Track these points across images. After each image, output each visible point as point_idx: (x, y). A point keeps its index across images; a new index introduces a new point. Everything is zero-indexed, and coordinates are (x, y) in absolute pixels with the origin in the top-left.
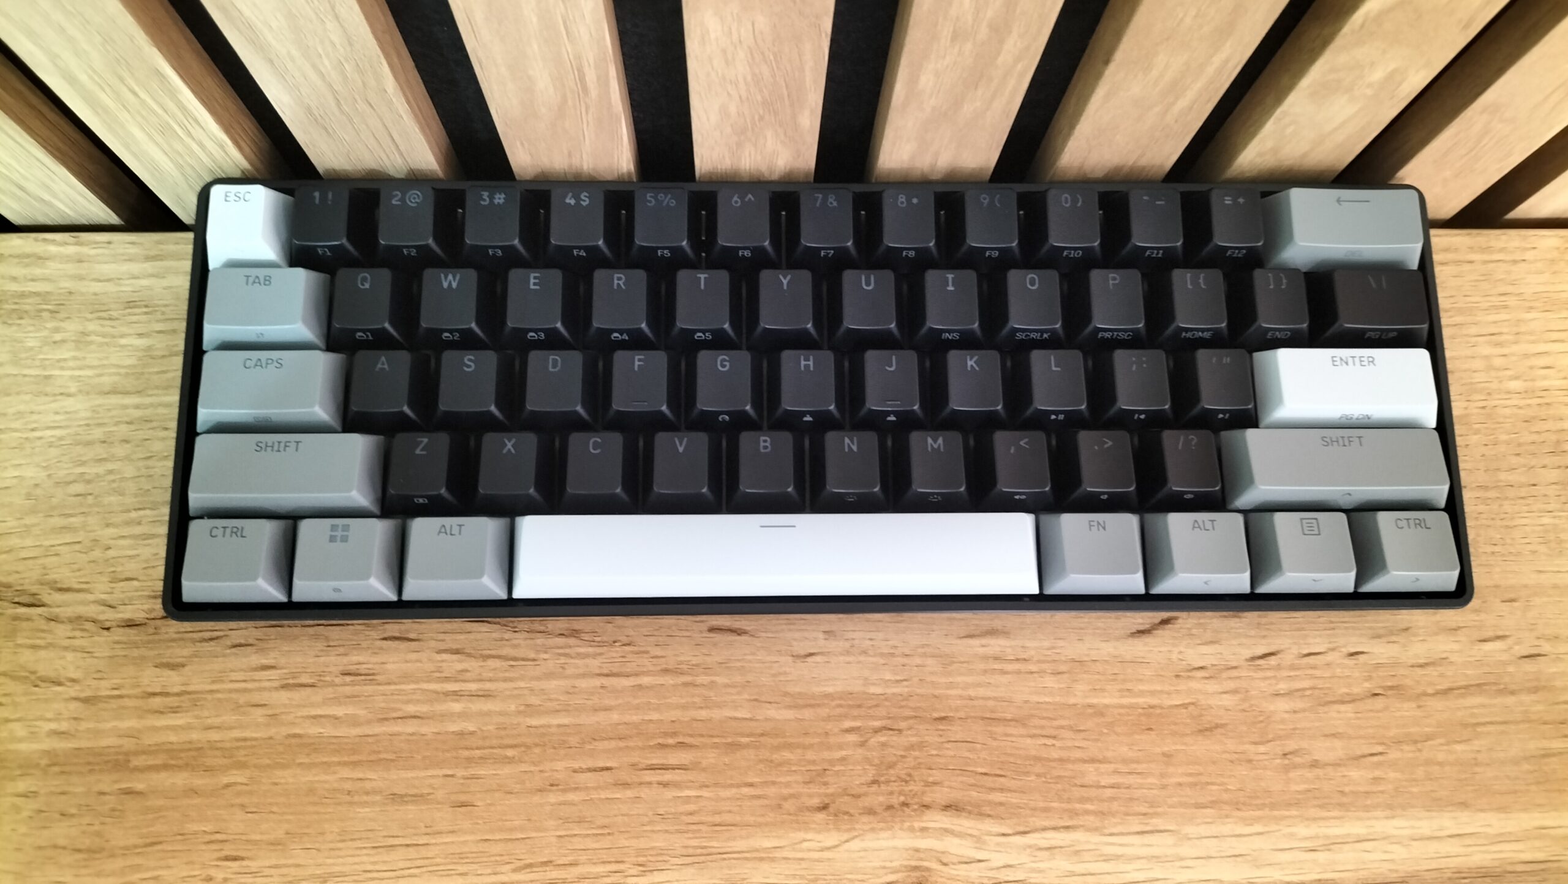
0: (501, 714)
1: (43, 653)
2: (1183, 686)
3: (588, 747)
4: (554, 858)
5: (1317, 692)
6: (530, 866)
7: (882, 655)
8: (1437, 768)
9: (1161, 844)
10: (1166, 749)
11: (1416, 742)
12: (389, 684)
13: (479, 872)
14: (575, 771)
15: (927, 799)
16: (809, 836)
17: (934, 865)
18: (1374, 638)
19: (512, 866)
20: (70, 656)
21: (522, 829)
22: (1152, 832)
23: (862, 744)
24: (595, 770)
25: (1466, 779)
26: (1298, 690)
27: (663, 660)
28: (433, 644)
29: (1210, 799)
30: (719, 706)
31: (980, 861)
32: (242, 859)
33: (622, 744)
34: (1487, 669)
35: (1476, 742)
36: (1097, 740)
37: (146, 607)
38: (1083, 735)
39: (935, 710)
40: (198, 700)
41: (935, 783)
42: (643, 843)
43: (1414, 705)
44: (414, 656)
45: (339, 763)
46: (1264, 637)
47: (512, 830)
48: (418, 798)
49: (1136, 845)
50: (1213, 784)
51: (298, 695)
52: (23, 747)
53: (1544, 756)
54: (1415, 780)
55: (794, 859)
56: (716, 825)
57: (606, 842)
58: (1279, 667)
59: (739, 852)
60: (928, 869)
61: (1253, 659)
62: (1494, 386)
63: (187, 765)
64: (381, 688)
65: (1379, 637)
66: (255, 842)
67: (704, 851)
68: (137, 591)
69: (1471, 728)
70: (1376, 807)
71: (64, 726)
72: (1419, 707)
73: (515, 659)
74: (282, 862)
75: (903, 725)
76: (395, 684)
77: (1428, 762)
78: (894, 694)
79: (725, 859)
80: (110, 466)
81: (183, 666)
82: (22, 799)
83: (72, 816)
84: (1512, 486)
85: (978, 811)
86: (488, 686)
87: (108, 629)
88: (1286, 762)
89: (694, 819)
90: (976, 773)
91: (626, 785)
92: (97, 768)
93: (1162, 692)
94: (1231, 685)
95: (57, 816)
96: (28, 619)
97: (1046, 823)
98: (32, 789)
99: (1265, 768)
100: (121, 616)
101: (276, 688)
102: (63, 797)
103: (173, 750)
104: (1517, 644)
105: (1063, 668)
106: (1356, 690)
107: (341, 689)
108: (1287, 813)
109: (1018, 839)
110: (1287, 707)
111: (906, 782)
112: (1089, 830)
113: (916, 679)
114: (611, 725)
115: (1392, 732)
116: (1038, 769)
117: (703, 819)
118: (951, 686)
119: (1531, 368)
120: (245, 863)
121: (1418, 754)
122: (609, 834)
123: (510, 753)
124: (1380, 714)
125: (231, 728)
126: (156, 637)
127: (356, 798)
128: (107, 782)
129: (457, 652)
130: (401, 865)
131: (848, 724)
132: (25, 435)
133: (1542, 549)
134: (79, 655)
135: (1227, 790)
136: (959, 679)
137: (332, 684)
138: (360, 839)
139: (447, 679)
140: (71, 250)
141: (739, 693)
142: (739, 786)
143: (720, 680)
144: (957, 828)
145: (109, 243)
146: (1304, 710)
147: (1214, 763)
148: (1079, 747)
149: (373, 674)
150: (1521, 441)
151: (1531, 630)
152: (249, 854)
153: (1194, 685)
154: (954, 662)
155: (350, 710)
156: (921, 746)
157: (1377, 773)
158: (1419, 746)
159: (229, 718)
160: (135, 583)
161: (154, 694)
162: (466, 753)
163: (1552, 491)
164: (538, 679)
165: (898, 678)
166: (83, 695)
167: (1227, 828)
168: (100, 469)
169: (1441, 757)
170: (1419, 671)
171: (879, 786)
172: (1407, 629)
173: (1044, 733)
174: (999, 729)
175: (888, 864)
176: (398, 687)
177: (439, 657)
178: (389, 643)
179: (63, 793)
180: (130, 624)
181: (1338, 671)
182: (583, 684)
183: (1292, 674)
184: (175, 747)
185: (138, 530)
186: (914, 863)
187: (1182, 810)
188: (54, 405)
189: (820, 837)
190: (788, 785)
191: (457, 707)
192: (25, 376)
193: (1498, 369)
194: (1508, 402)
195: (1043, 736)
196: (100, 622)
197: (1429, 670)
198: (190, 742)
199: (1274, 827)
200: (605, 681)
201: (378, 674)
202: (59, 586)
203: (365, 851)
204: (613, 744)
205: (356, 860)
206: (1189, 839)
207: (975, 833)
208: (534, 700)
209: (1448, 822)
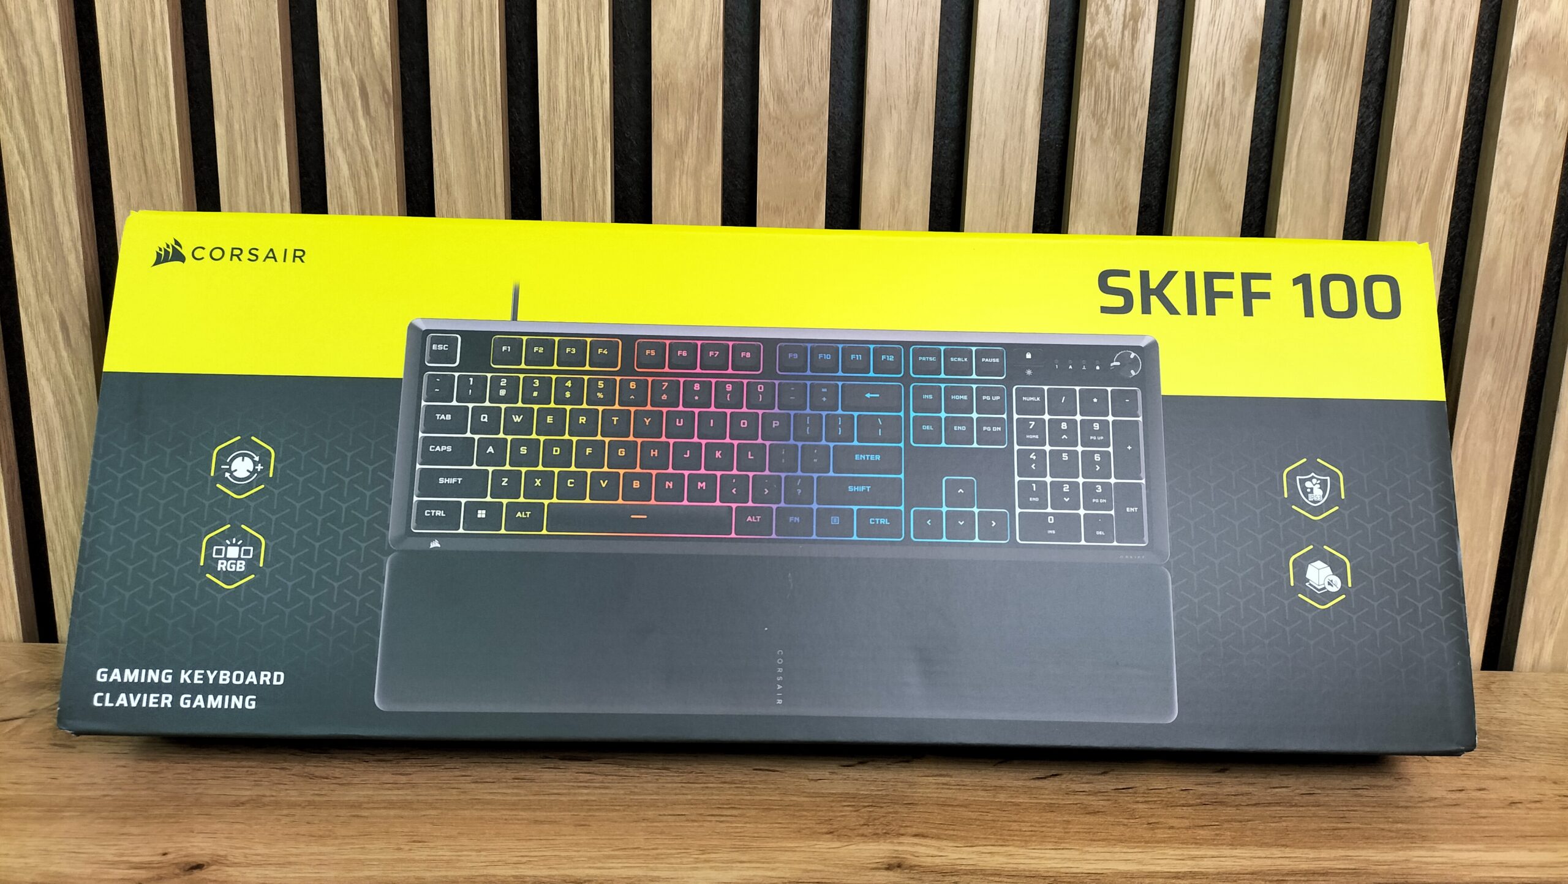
0: (613, 795)
2: (1071, 798)
3: (670, 807)
4: (642, 847)
6: (625, 849)
8: (1259, 832)
9: (1070, 854)
10: (1065, 819)
12: (543, 783)
14: (660, 815)
16: (821, 844)
21: (621, 836)
22: (1062, 849)
24: (674, 815)
25: (1282, 837)
26: (1151, 802)
29: (1101, 838)
31: (941, 856)
32: (425, 842)
33: (693, 807)
40: (416, 786)
41: (907, 827)
42: (704, 843)
45: (503, 809)
47: (614, 836)
48: (553, 823)
49: (1052, 854)
50: (1101, 833)
51: (482, 786)
53: (1334, 830)
54: (1246, 836)
56: (755, 838)
58: (1134, 793)
91: (693, 821)
94: (1105, 798)
95: (304, 824)
97: (988, 843)
98: (292, 814)
99: (1136, 829)
101: (469, 784)
103: (392, 803)
105: (989, 789)
106: (1190, 803)
107: (511, 784)
109: (968, 850)
116: (978, 823)
127: (510, 822)
131: (846, 804)
135: (1111, 836)
137: (507, 783)
138: (509, 837)
139: (580, 782)
142: (771, 824)
143: (760, 787)
144: (923, 844)
147: (1100, 825)
149: (534, 780)
152: (431, 841)
156: (896, 813)
157: (1217, 833)
159: (435, 793)
161: (388, 784)
162: (589, 808)
164: (640, 783)
165: (879, 789)
166: (340, 783)
167: (1116, 850)
169: (1261, 828)
171: (868, 827)
175: (877, 856)
176: (548, 784)
179: (312, 816)
182: (671, 786)
183: (1144, 796)
184: (394, 802)
186: (894, 856)
187: (1081, 842)
190: (805, 825)
191: (585, 792)
198: (406, 800)
199: (1150, 851)
200: (684, 785)
201: (537, 780)
203: (512, 841)
206: (1090, 853)
207: (936, 846)
208: (636, 790)
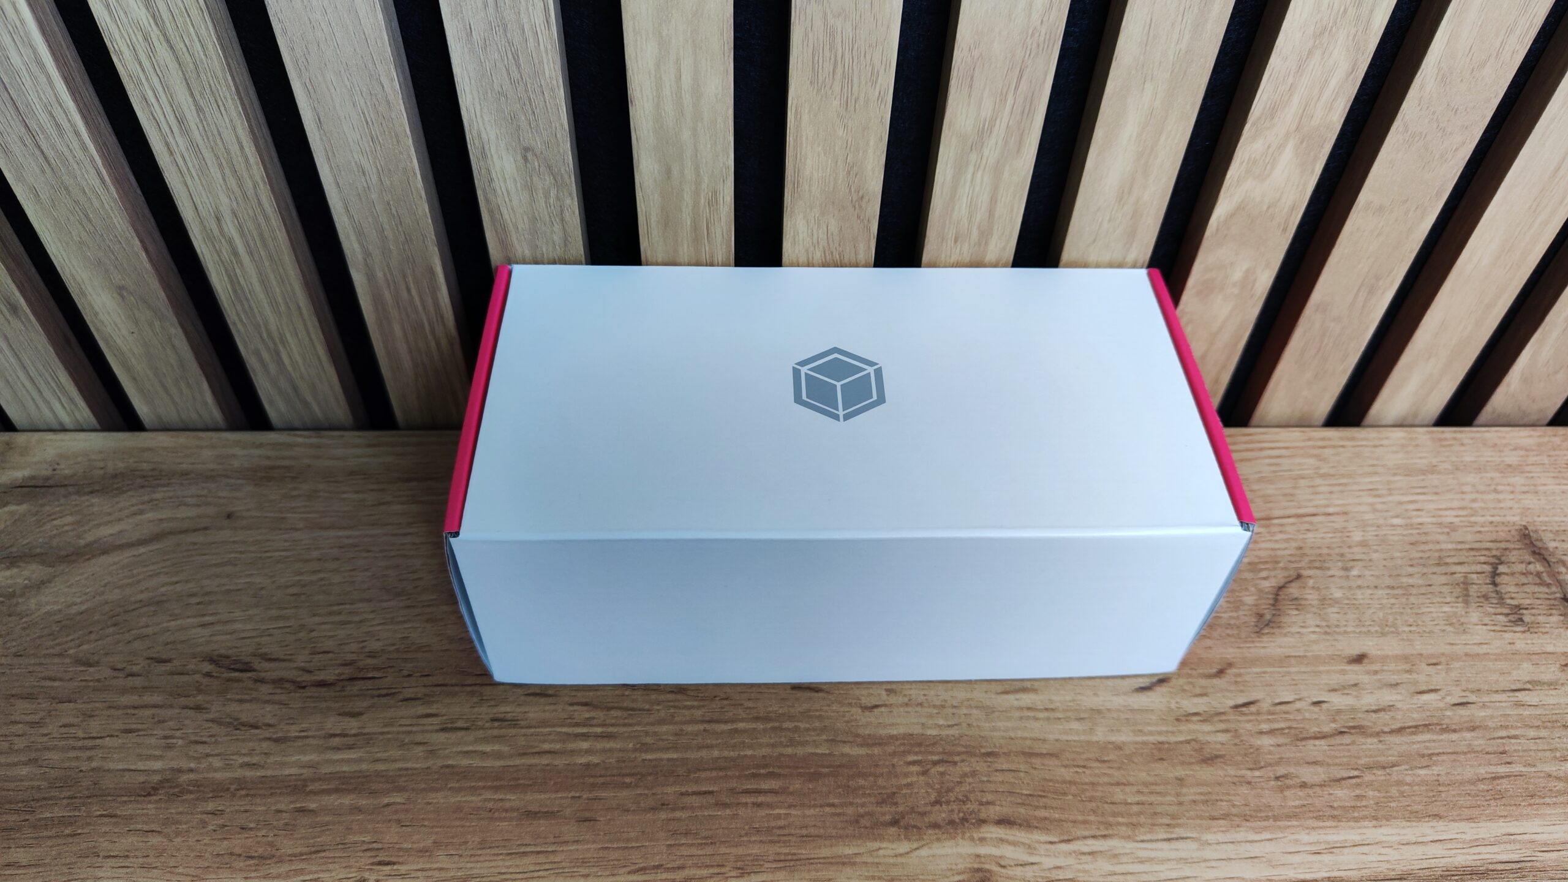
0: (620, 750)
1: (247, 706)
2: (1183, 727)
3: (693, 775)
4: (664, 863)
5: (1293, 731)
7: (935, 706)
8: (1406, 787)
9: (1186, 849)
10: (1177, 774)
11: (1384, 768)
12: (530, 727)
13: (599, 874)
14: (682, 794)
15: (983, 815)
16: (884, 845)
17: (995, 868)
18: (1329, 691)
19: (628, 869)
20: (269, 708)
21: (637, 840)
22: (1177, 839)
23: (925, 773)
24: (700, 793)
25: (1434, 796)
26: (1277, 729)
27: (755, 710)
28: (567, 699)
29: (1221, 812)
30: (804, 744)
31: (1032, 864)
32: (394, 863)
33: (721, 774)
34: (1428, 714)
35: (1434, 768)
36: (1119, 769)
37: (337, 672)
38: (1107, 764)
39: (981, 747)
40: (371, 739)
41: (988, 803)
42: (740, 851)
43: (1375, 740)
44: (552, 707)
45: (484, 787)
46: (1242, 691)
47: (628, 840)
48: (549, 815)
49: (1165, 850)
50: (1221, 800)
51: (453, 736)
52: (218, 776)
53: (1494, 778)
54: (1391, 797)
55: (873, 863)
56: (803, 836)
57: (709, 850)
58: (1259, 713)
59: (824, 858)
60: (988, 871)
61: (1236, 707)
62: (1381, 521)
63: (355, 789)
64: (524, 731)
65: (1334, 690)
66: (407, 850)
67: (795, 857)
68: (331, 660)
69: (1429, 758)
70: (1364, 818)
71: (255, 760)
72: (1380, 741)
73: (633, 709)
74: (428, 866)
75: (957, 758)
76: (535, 727)
77: (1399, 783)
78: (948, 735)
79: (812, 863)
80: (321, 575)
81: (360, 714)
82: (210, 816)
83: (251, 829)
84: (1413, 586)
85: (1026, 825)
86: (610, 729)
87: (304, 687)
88: (1279, 783)
89: (786, 831)
90: (1022, 794)
91: (725, 805)
92: (278, 791)
93: (1167, 732)
94: (1223, 726)
95: (238, 829)
96: (239, 680)
97: (1086, 833)
98: (220, 808)
99: (1262, 788)
100: (315, 678)
101: (437, 731)
102: (248, 814)
103: (344, 778)
104: (1447, 695)
105: (1082, 715)
106: (1327, 729)
107: (490, 732)
108: (1289, 823)
109: (1064, 847)
110: (1272, 743)
111: (964, 802)
112: (1123, 837)
113: (964, 725)
114: (712, 759)
115: (1362, 761)
116: (1074, 790)
117: (793, 831)
118: (994, 729)
119: (1406, 510)
120: (395, 867)
121: (1388, 777)
122: (712, 843)
123: (628, 780)
124: (1349, 747)
125: (395, 761)
126: (343, 694)
127: (496, 815)
128: (284, 803)
129: (586, 704)
130: (532, 868)
131: (911, 758)
132: (259, 555)
133: (1449, 629)
134: (277, 707)
135: (1234, 806)
136: (1000, 724)
137: (482, 728)
138: (498, 847)
139: (577, 725)
140: (314, 440)
141: (818, 735)
142: (821, 806)
143: (802, 725)
144: (1011, 838)
145: (343, 436)
146: (1286, 745)
147: (1220, 784)
148: (1105, 774)
149: (518, 720)
150: (1412, 556)
151: (1457, 685)
152: (401, 860)
153: (1192, 726)
154: (994, 712)
155: (496, 747)
156: (974, 774)
157: (1358, 792)
158: (1388, 771)
159: (396, 753)
160: (330, 655)
161: (335, 735)
162: (591, 780)
163: (1445, 589)
164: (652, 724)
165: (950, 723)
166: (275, 736)
167: (1241, 835)
168: (314, 578)
169: (1408, 779)
170: (1374, 715)
171: (941, 805)
172: (1356, 685)
173: (1075, 763)
174: (1037, 761)
175: (954, 867)
176: (537, 730)
177: (571, 708)
178: (531, 698)
179: (246, 811)
180: (322, 684)
181: (1307, 715)
182: (689, 728)
183: (1270, 717)
184: (347, 775)
185: (337, 618)
186: (976, 866)
187: (1198, 821)
188: (285, 536)
189: (894, 846)
190: (863, 805)
191: (585, 745)
192: (266, 517)
193: (1381, 511)
194: (1394, 532)
195: (1075, 766)
196: (299, 682)
197: (1382, 714)
198: (360, 772)
199: (1281, 835)
200: (707, 726)
201: (522, 720)
202: (269, 657)
203: (501, 857)
204: (714, 774)
205: (493, 864)
206: (1210, 844)
207: (1027, 841)
208: (649, 740)
209: (1427, 830)
